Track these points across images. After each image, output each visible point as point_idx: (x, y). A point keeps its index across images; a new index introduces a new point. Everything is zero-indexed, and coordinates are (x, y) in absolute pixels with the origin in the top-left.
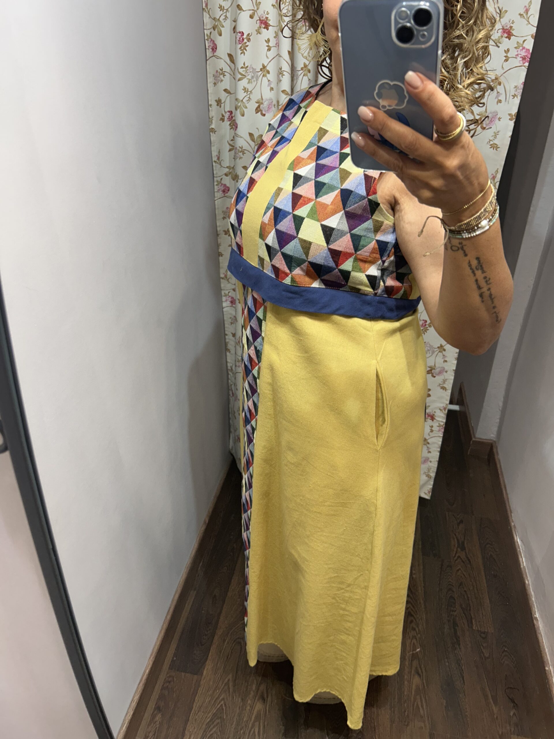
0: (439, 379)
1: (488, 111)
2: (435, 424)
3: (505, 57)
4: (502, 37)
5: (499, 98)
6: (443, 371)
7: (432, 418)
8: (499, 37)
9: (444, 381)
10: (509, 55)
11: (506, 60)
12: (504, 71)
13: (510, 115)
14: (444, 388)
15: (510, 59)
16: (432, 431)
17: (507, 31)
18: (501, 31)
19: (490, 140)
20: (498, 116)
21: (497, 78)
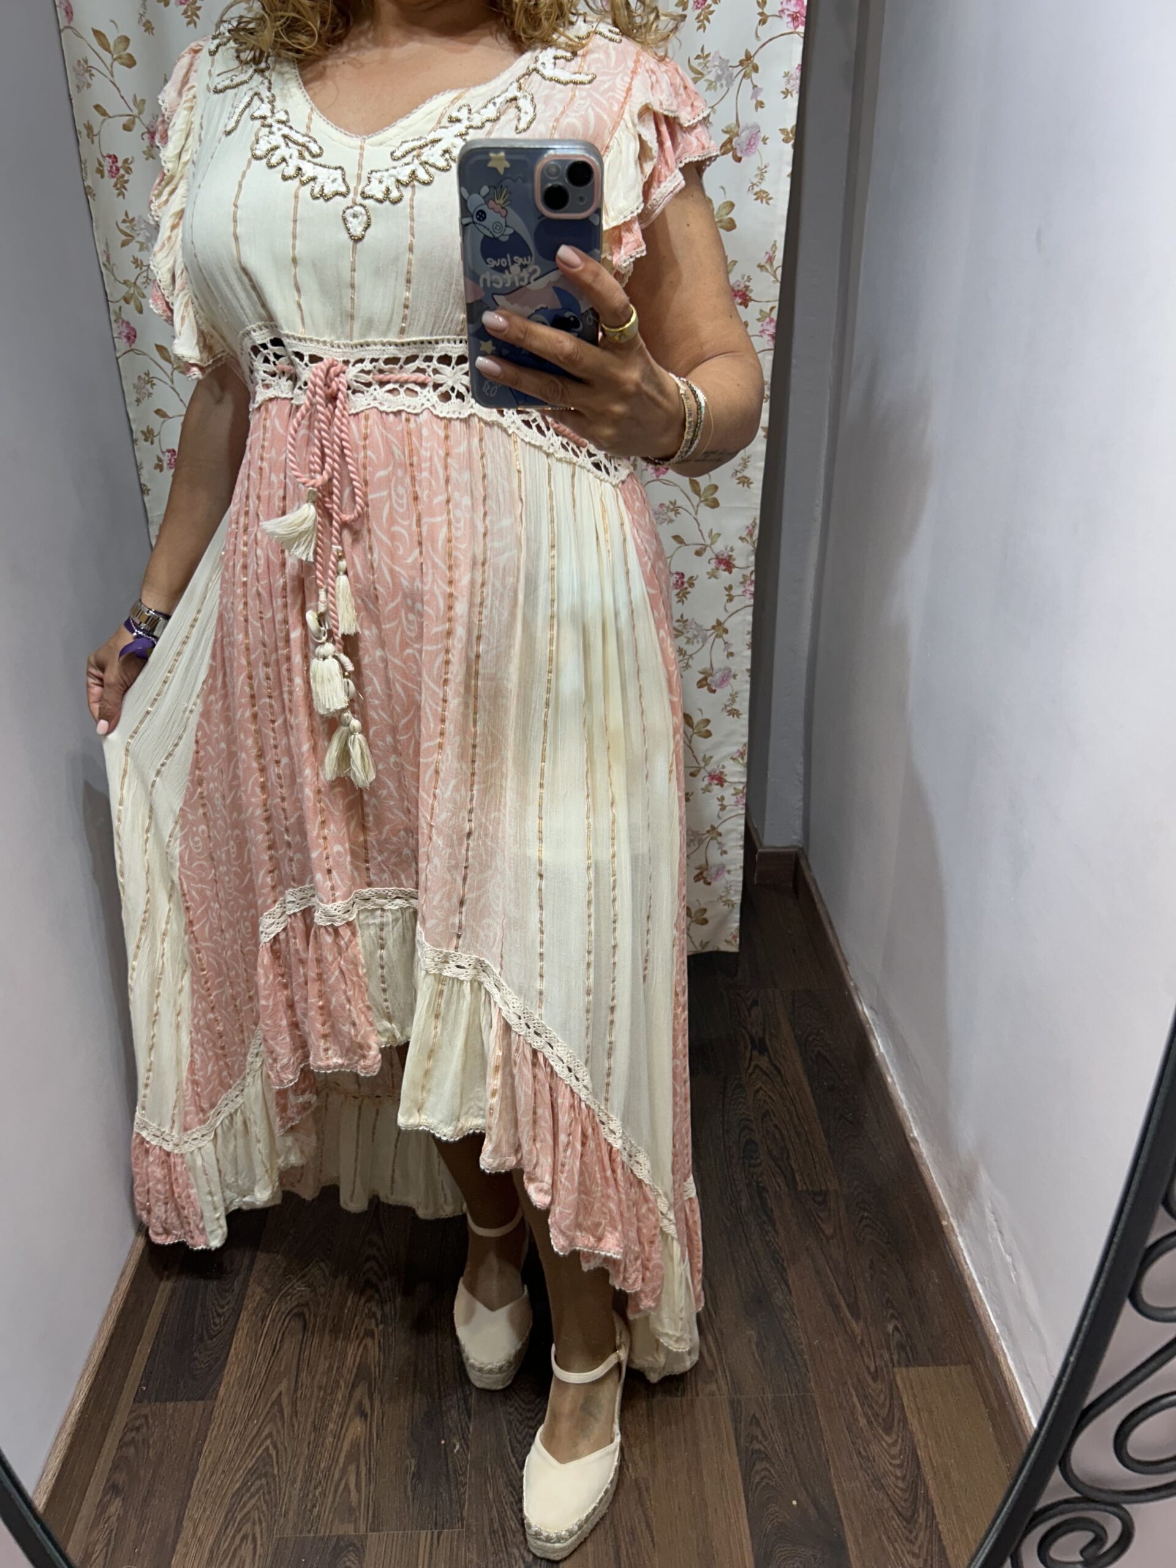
0: (723, 694)
1: (742, 123)
2: (728, 792)
3: (761, 14)
5: (759, 99)
6: (728, 676)
7: (721, 780)
9: (733, 697)
10: (767, 10)
11: (763, 22)
12: (760, 43)
13: (783, 131)
14: (734, 713)
15: (769, 20)
19: (754, 185)
20: (762, 135)
21: (748, 57)
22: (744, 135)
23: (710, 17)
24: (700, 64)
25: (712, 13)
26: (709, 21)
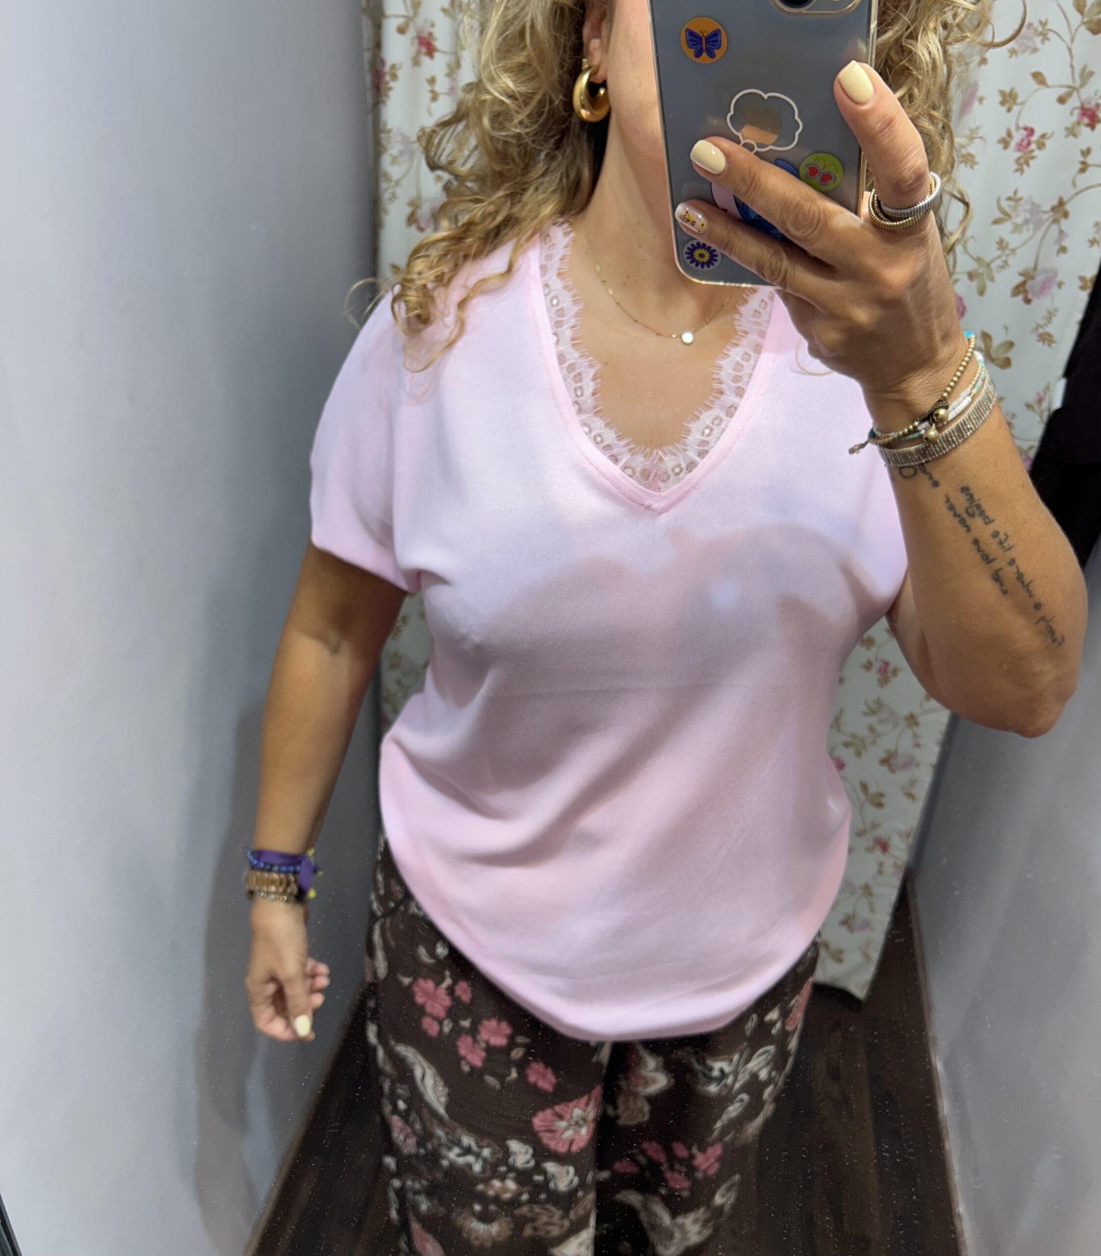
0: (903, 777)
1: (1040, 267)
2: (888, 862)
3: (1083, 163)
4: (1079, 123)
5: (1064, 243)
6: (910, 763)
7: (884, 846)
8: (1073, 124)
9: (913, 782)
10: (1090, 160)
11: (1083, 170)
12: (1076, 190)
13: (1082, 278)
14: (911, 796)
15: (1090, 170)
16: (880, 872)
17: (1089, 112)
18: (1077, 112)
19: (1038, 326)
20: (1058, 279)
21: (1061, 203)
22: (1039, 279)
23: (1032, 162)
24: (1009, 206)
25: (1033, 158)
26: (1028, 164)
